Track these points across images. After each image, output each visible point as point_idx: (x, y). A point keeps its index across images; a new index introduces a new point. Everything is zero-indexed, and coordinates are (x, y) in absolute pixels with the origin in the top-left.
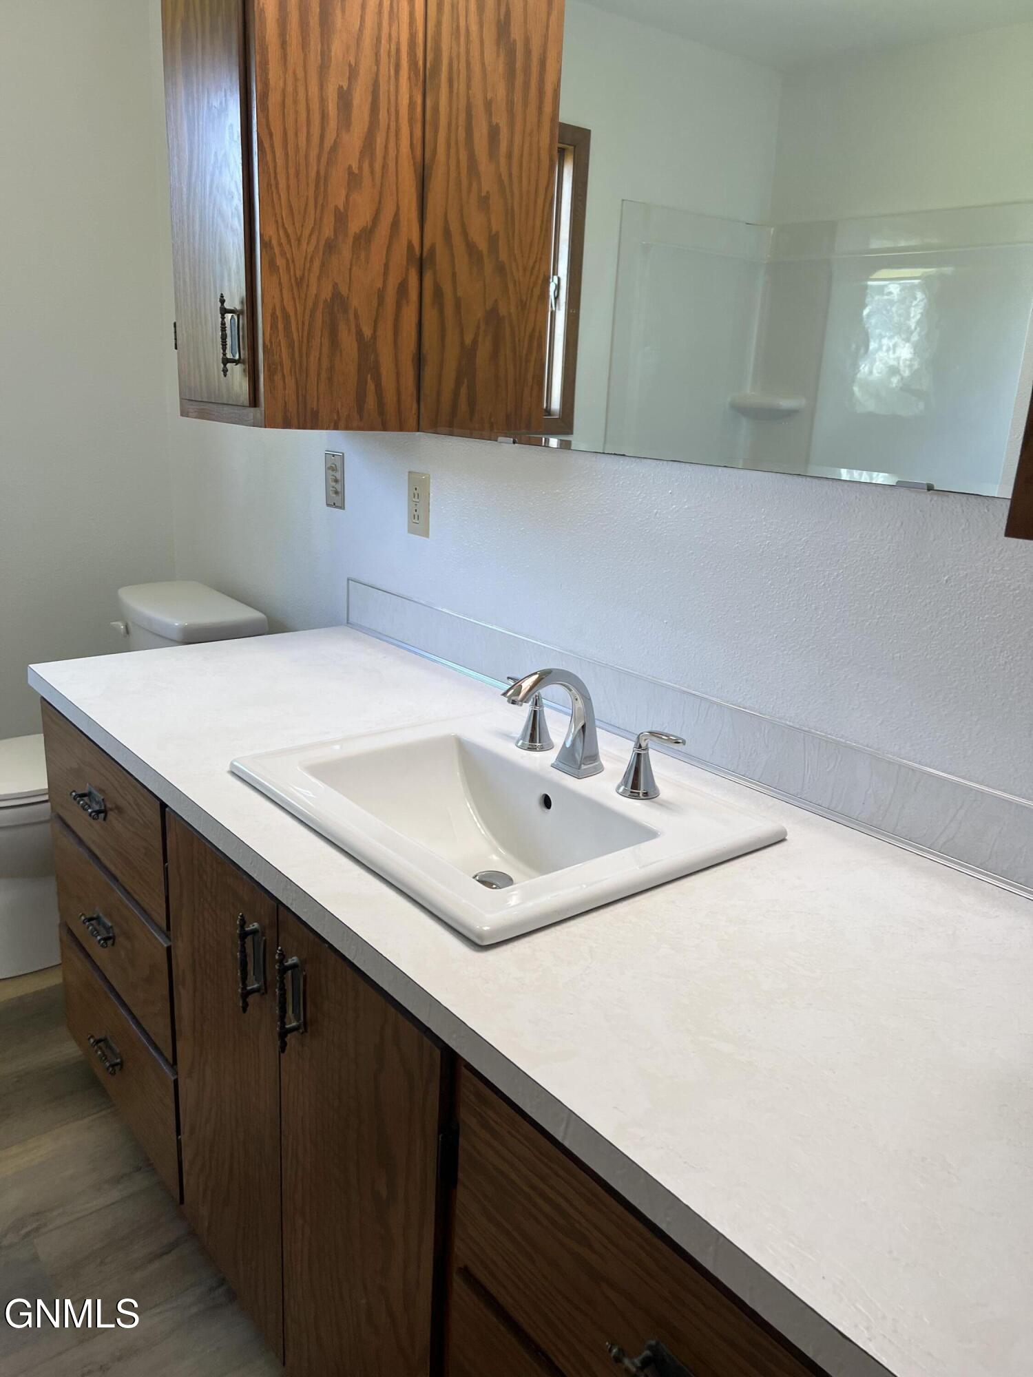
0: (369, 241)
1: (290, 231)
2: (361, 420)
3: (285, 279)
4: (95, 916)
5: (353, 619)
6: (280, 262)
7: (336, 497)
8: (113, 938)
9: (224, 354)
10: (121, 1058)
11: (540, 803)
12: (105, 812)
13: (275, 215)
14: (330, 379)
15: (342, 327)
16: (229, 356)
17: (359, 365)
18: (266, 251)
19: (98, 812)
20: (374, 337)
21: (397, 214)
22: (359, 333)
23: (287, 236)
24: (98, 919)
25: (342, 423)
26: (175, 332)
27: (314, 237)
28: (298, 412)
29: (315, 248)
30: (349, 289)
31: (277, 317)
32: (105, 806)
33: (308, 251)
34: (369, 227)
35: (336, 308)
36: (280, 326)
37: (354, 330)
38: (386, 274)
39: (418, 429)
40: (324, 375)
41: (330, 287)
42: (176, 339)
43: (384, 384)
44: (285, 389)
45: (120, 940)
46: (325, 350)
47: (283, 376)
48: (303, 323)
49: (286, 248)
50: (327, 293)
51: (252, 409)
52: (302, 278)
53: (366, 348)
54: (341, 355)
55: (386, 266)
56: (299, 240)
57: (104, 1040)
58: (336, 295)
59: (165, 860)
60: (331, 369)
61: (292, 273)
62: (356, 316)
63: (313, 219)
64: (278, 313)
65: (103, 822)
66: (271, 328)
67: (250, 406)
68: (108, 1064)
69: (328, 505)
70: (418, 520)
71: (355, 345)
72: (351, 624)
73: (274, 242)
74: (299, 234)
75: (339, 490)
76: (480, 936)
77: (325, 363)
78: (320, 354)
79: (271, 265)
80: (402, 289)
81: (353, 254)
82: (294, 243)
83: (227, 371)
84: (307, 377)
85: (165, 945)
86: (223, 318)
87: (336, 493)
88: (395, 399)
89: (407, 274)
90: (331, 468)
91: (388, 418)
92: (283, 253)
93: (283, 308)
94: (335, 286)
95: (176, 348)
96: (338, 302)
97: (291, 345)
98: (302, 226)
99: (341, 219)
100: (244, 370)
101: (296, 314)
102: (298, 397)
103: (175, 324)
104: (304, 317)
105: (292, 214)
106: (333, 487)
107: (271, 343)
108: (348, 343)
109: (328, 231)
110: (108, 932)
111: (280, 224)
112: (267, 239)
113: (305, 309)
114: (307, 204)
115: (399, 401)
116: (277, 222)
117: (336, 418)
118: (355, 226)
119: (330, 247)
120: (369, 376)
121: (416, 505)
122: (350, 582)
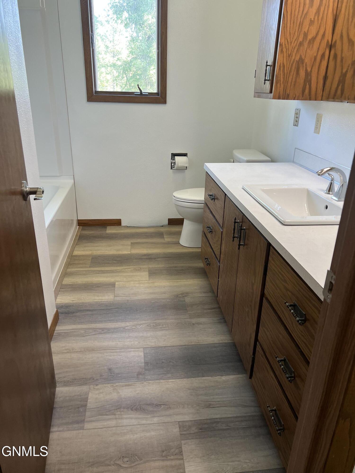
0: (314, 41)
1: (289, 40)
2: (302, 97)
3: (285, 55)
4: (209, 227)
5: (295, 160)
6: (284, 50)
7: (296, 123)
8: (212, 232)
9: (265, 78)
10: (210, 263)
11: (325, 207)
12: (214, 199)
13: (285, 36)
14: (295, 85)
15: (301, 68)
16: (267, 79)
17: (305, 80)
18: (281, 47)
19: (213, 199)
20: (311, 71)
21: (325, 32)
22: (306, 70)
23: (288, 42)
24: (210, 227)
25: (296, 98)
26: (255, 73)
27: (296, 42)
28: (283, 95)
29: (296, 45)
30: (305, 57)
31: (281, 66)
32: (215, 198)
33: (293, 46)
34: (315, 36)
35: (300, 63)
36: (282, 69)
37: (304, 69)
38: (318, 51)
39: (322, 100)
40: (293, 83)
41: (299, 56)
42: (255, 75)
43: (312, 85)
44: (280, 87)
45: (214, 232)
46: (294, 76)
47: (280, 84)
48: (289, 68)
49: (287, 45)
50: (297, 58)
51: (270, 94)
52: (290, 54)
53: (308, 74)
54: (299, 77)
55: (319, 49)
56: (291, 43)
57: (207, 259)
58: (301, 58)
59: (224, 209)
60: (295, 82)
61: (287, 53)
62: (306, 65)
63: (296, 36)
64: (282, 65)
65: (214, 202)
66: (279, 70)
67: (270, 93)
68: (207, 263)
69: (294, 125)
70: (317, 129)
71: (304, 74)
72: (294, 162)
73: (283, 44)
74: (291, 41)
75: (297, 120)
76: (284, 222)
77: (294, 80)
78: (293, 77)
79: (282, 51)
80: (323, 55)
81: (308, 46)
82: (289, 44)
83: (265, 83)
84: (287, 84)
85: (222, 231)
86: (266, 67)
87: (296, 121)
88: (315, 90)
89: (325, 51)
90: (296, 114)
91: (312, 96)
92: (286, 47)
93: (283, 63)
94: (301, 56)
95: (255, 78)
96: (301, 61)
97: (284, 75)
98: (293, 38)
99: (306, 35)
100: (270, 83)
101: (287, 65)
102: (284, 90)
103: (256, 70)
104: (289, 66)
105: (290, 35)
106: (296, 120)
107: (278, 74)
108: (302, 73)
109: (301, 39)
110: (211, 230)
111: (286, 39)
112: (281, 43)
113: (290, 64)
114: (295, 32)
115: (316, 91)
116: (285, 38)
117: (294, 96)
118: (310, 37)
119: (301, 44)
120: (307, 83)
121: (317, 124)
122: (296, 149)
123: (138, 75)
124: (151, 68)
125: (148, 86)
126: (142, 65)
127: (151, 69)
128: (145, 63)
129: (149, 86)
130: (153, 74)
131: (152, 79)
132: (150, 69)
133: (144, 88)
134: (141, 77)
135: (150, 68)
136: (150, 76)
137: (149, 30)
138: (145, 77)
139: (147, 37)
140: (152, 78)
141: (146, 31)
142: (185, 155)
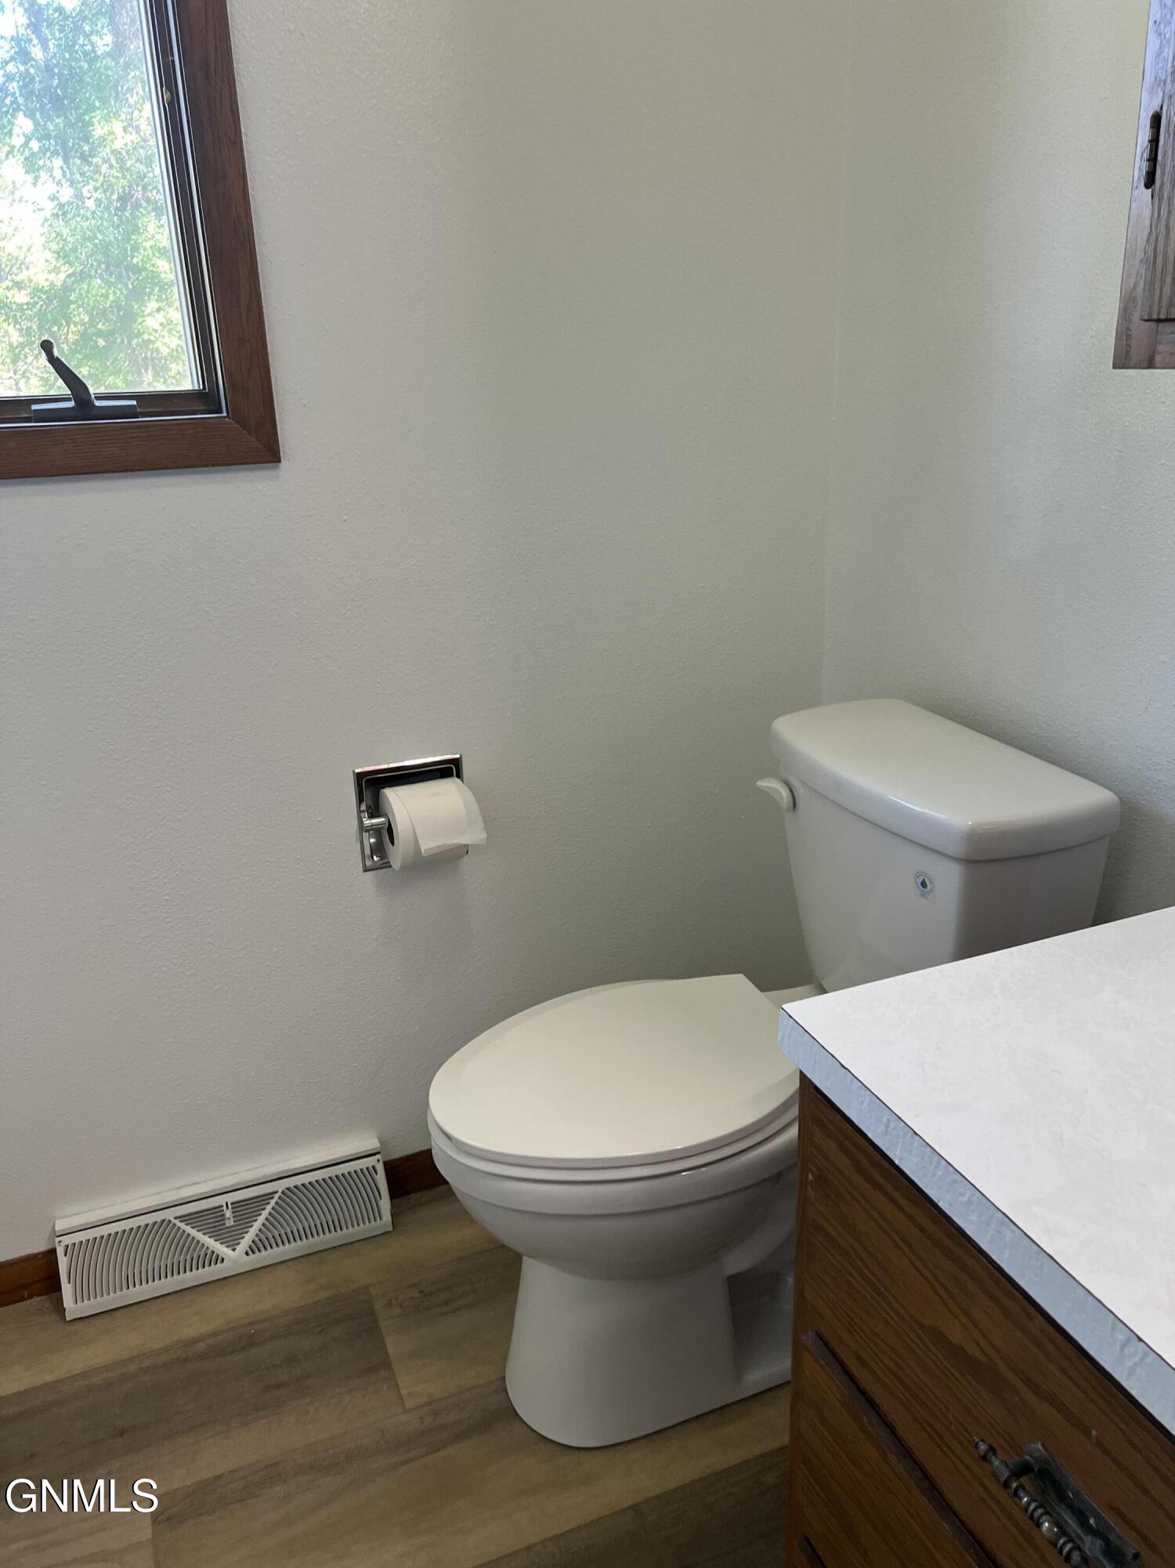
123: (100, 334)
124: (146, 307)
125: (143, 370)
126: (111, 298)
127: (148, 311)
128: (120, 289)
129: (149, 372)
130: (159, 328)
131: (155, 346)
132: (144, 311)
133: (131, 381)
134: (115, 342)
135: (144, 308)
136: (146, 337)
137: (118, 172)
138: (130, 342)
139: (115, 197)
140: (153, 342)
141: (109, 176)
142: (448, 770)
